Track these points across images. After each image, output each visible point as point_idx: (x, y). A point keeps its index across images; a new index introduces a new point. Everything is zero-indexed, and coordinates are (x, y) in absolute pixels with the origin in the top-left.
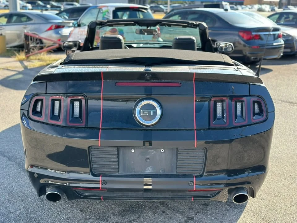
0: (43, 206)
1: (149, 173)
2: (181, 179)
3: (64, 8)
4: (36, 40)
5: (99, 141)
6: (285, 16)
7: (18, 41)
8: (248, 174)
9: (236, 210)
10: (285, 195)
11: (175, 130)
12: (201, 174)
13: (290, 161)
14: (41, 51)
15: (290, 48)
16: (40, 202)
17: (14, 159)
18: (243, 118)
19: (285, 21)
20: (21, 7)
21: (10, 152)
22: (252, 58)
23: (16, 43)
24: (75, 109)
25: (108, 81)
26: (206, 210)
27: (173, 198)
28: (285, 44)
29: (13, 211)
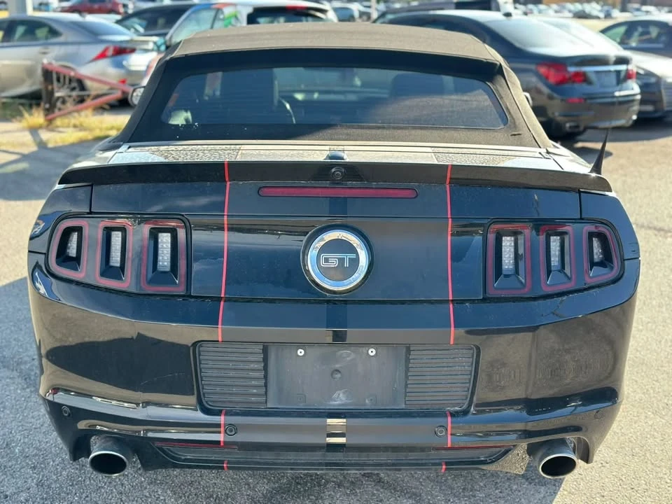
0: (84, 481)
1: (339, 405)
2: (418, 420)
3: (135, 7)
4: (70, 80)
5: (220, 330)
6: (640, 29)
7: (28, 82)
8: (574, 408)
9: (543, 489)
10: (656, 451)
11: (403, 302)
12: (465, 407)
13: (664, 368)
14: (80, 106)
15: (653, 103)
16: (77, 472)
17: (15, 365)
18: (565, 273)
19: (641, 41)
20: (36, 6)
21: (6, 346)
22: (568, 125)
23: (24, 89)
24: (160, 252)
25: (241, 183)
26: (471, 491)
27: (396, 466)
28: (642, 93)
29: (11, 493)
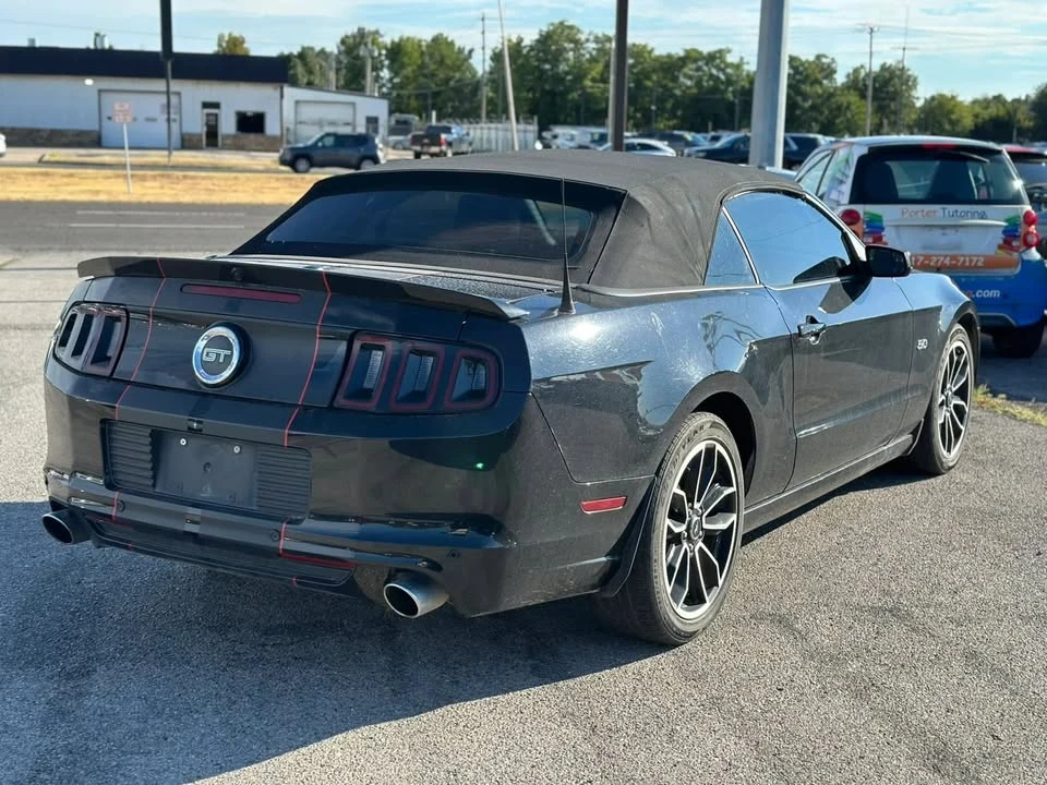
1: (206, 497)
25: (174, 279)
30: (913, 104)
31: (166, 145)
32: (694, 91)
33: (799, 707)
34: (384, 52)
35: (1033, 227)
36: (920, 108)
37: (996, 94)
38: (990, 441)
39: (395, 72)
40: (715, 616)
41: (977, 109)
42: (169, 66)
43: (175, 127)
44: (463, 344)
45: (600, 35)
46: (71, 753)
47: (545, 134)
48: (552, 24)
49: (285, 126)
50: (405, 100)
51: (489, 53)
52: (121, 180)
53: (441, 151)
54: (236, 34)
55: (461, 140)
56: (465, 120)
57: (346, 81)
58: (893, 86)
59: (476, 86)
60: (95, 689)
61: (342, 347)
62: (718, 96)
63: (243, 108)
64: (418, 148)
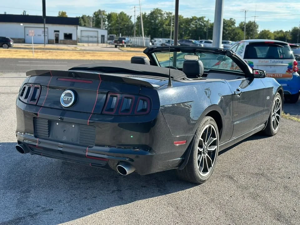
5: (38, 114)
30: (257, 32)
31: (44, 43)
32: (195, 28)
33: (237, 202)
34: (106, 17)
35: (296, 66)
36: (259, 34)
37: (280, 30)
38: (286, 126)
39: (109, 22)
40: (211, 176)
41: (276, 34)
42: (45, 20)
43: (46, 38)
44: (141, 95)
45: (168, 12)
46: (25, 214)
47: (152, 40)
48: (154, 9)
49: (78, 38)
50: (112, 30)
51: (136, 17)
52: (31, 53)
53: (123, 45)
54: (64, 11)
55: (128, 42)
56: (129, 36)
57: (95, 25)
58: (252, 27)
59: (132, 27)
60: (31, 196)
61: (105, 96)
62: (201, 30)
63: (66, 32)
64: (116, 44)
